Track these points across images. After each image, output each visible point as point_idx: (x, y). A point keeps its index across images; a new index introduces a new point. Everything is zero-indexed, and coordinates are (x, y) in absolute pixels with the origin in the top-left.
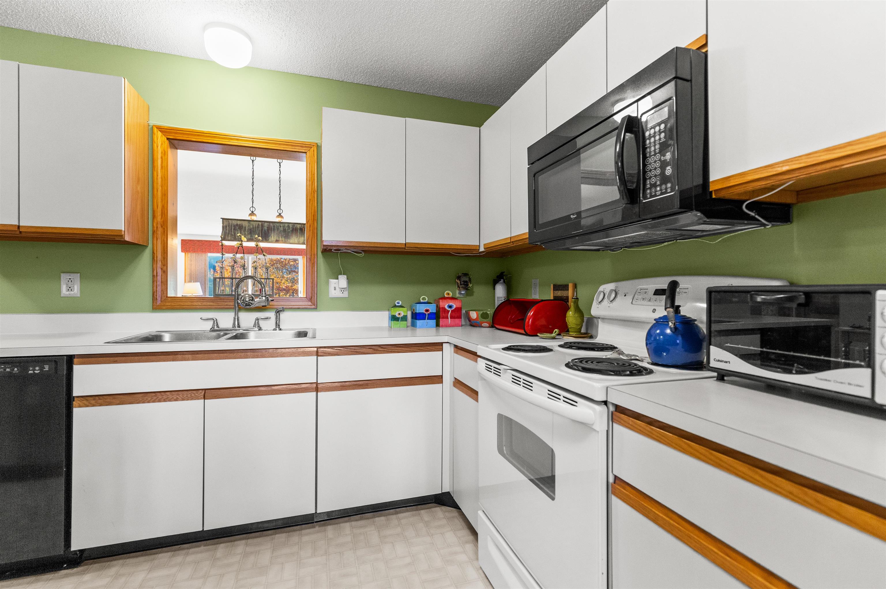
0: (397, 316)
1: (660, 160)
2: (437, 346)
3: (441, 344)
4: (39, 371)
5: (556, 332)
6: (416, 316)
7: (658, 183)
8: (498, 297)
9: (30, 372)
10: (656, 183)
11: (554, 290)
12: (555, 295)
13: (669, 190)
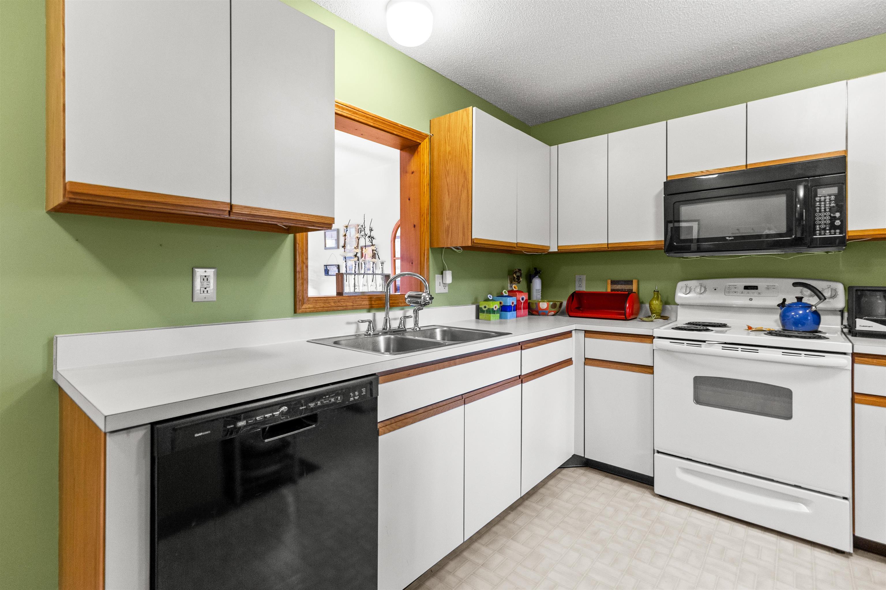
0: (484, 309)
1: (830, 216)
2: (567, 334)
3: (570, 332)
4: (358, 397)
5: (654, 316)
6: (504, 309)
7: (828, 228)
8: (536, 290)
9: (352, 399)
10: (825, 228)
11: (611, 284)
12: (612, 288)
13: (837, 233)
